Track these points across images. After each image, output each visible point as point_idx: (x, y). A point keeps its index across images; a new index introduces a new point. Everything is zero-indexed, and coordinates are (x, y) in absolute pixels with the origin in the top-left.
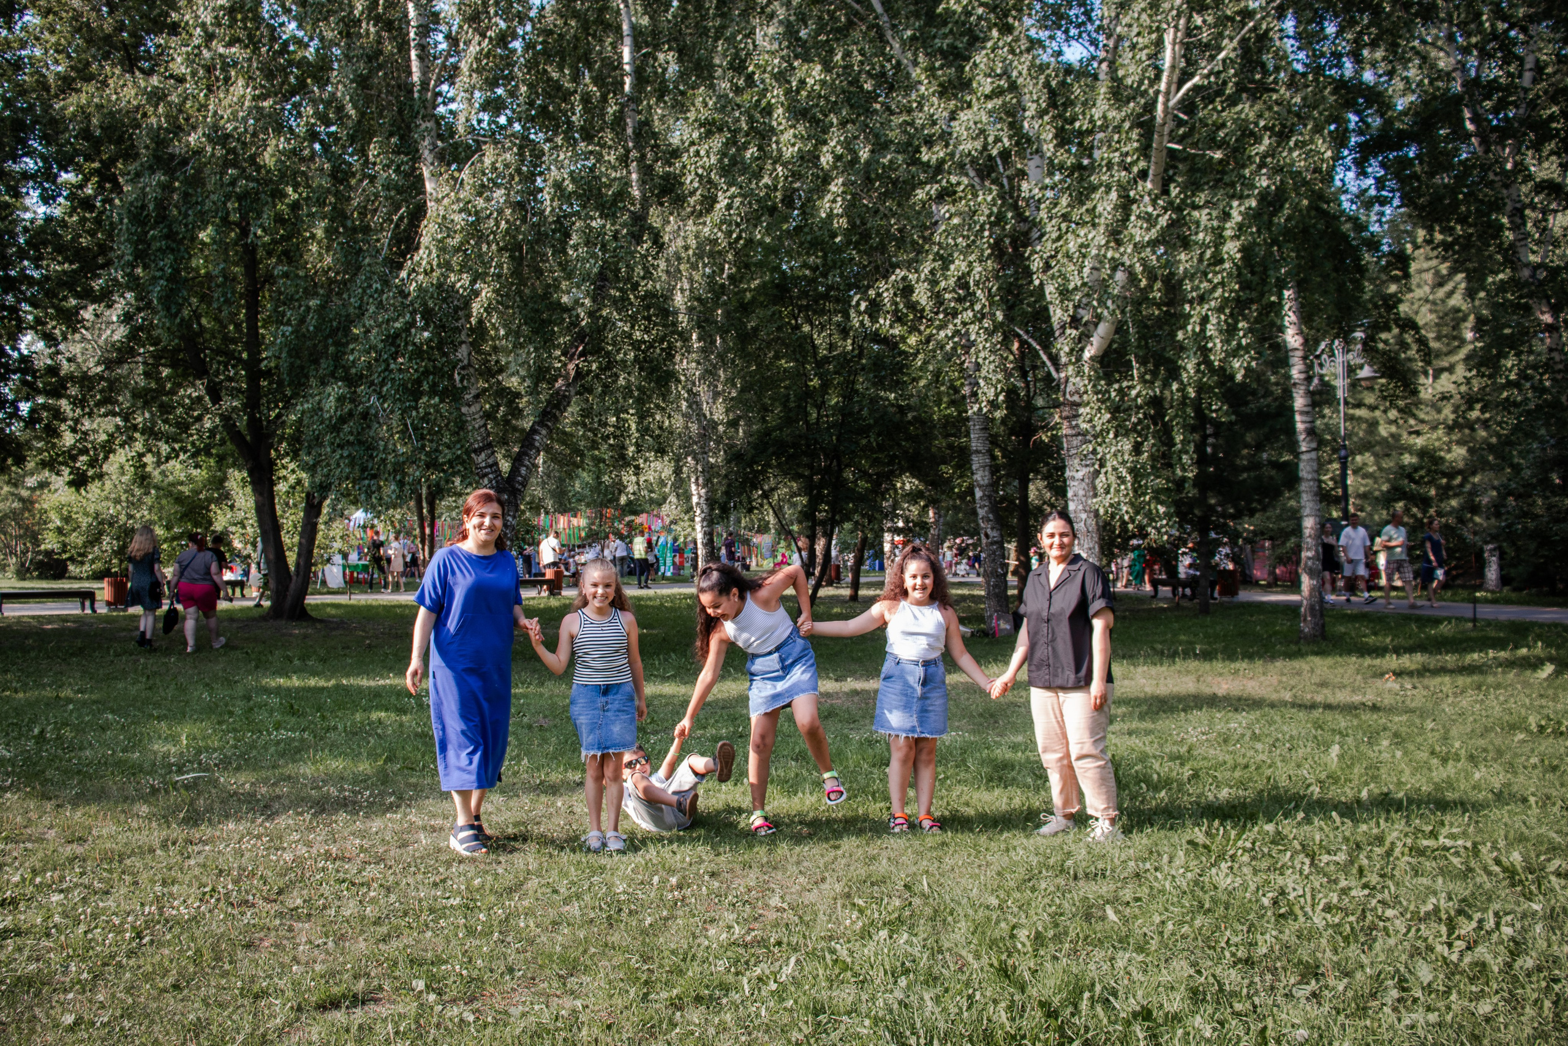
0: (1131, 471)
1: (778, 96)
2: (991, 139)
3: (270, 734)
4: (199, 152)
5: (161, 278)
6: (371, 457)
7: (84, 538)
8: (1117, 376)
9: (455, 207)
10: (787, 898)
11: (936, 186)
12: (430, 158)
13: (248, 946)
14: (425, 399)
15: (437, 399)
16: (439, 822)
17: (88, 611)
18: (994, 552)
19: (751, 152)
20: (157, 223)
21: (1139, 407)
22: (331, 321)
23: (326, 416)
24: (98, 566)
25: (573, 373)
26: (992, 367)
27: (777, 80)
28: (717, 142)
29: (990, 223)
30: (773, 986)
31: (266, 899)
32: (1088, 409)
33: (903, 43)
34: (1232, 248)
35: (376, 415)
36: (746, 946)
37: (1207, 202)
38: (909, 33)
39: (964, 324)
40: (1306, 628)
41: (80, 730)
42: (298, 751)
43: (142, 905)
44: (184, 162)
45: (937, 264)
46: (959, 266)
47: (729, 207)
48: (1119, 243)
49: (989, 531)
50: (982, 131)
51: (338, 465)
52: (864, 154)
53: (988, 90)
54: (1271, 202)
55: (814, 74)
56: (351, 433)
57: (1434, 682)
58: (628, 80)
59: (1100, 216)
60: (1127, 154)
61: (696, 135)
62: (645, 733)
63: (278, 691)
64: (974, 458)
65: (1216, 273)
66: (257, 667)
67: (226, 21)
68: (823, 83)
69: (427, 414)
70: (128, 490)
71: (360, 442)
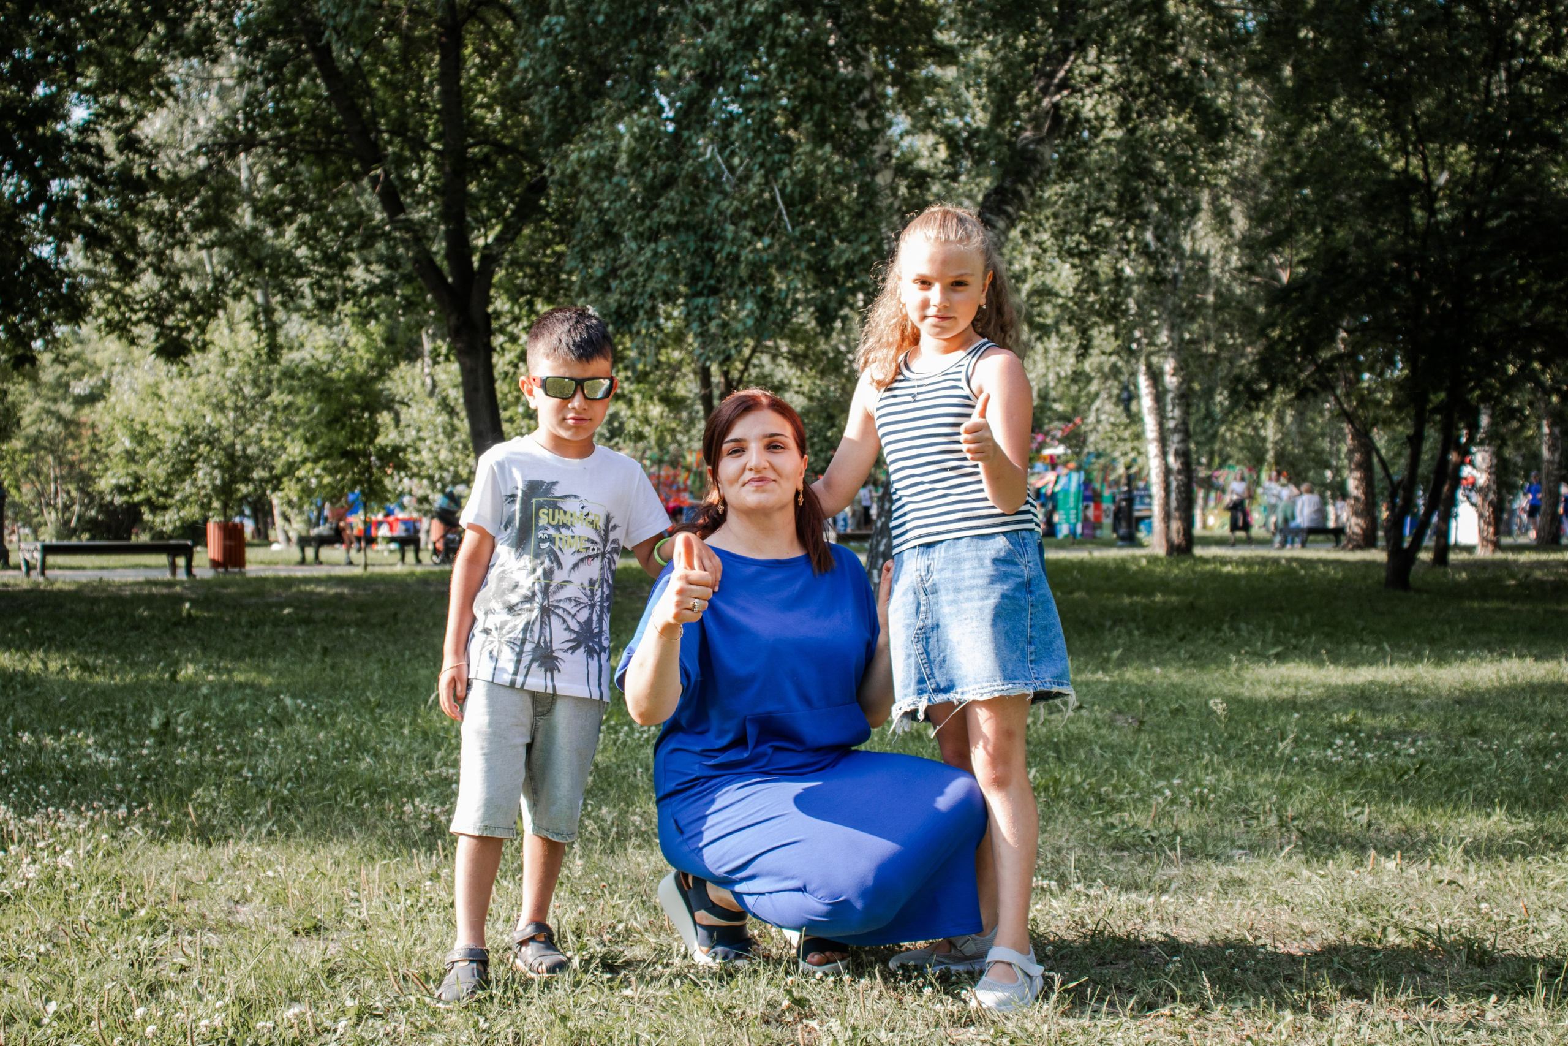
6: (709, 256)
7: (168, 467)
14: (806, 148)
17: (182, 576)
35: (716, 181)
56: (672, 210)
69: (810, 173)
70: (236, 391)
71: (690, 228)
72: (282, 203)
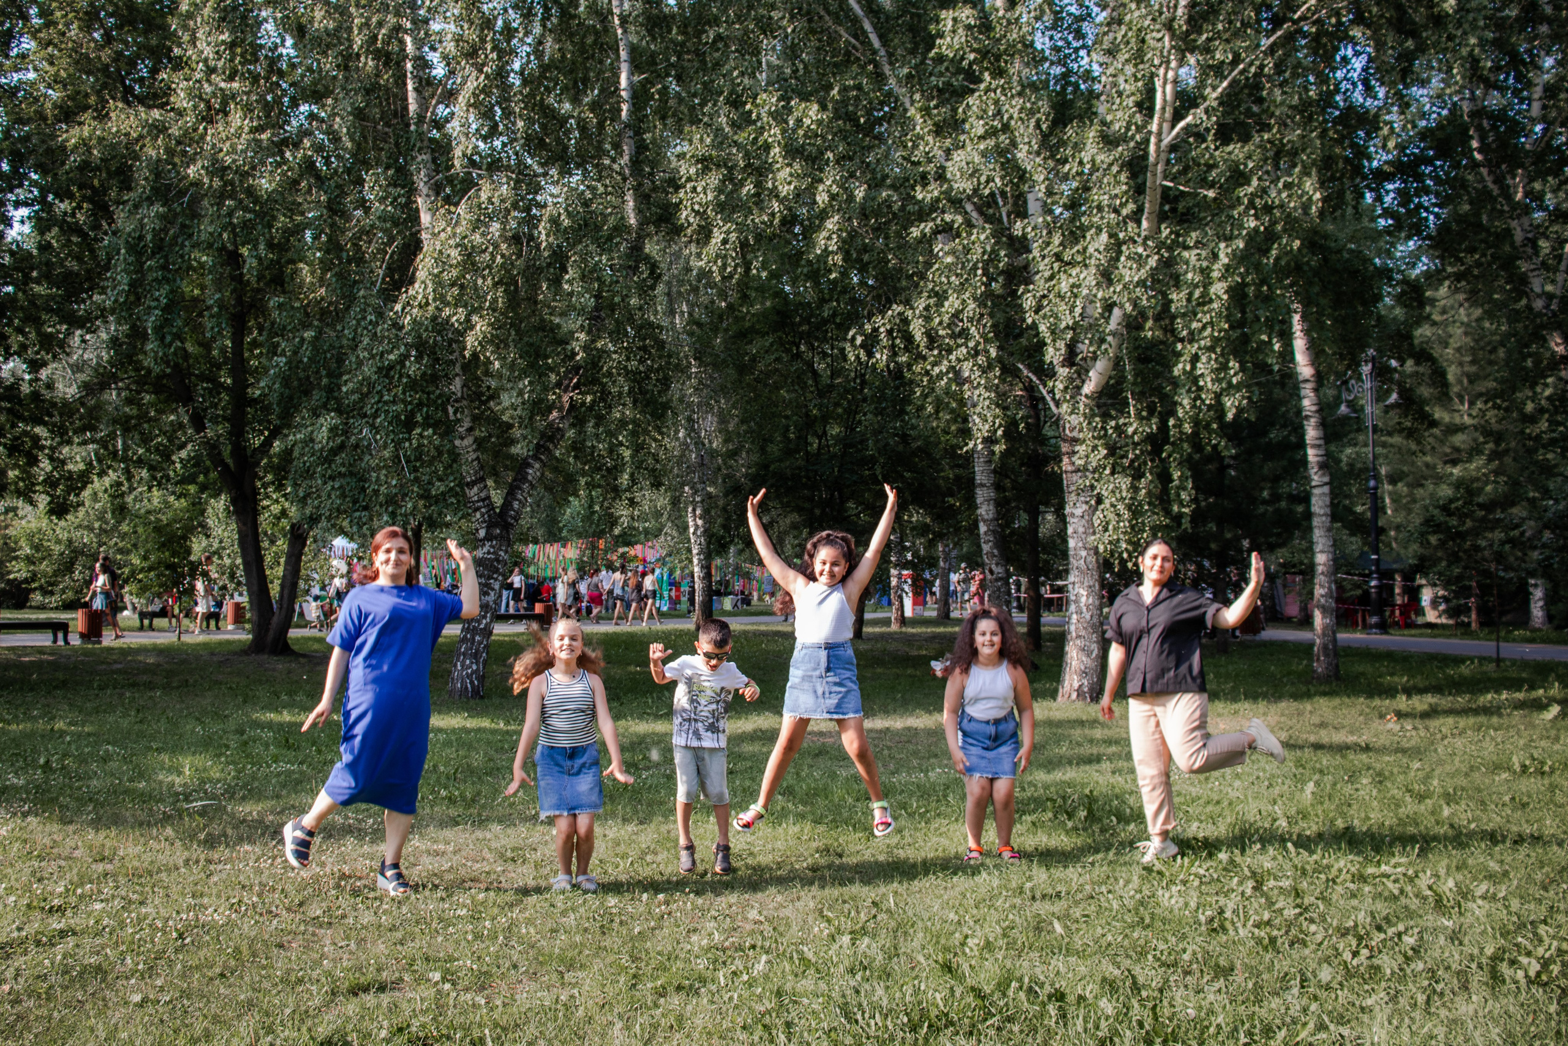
0: (1129, 507)
1: (775, 135)
2: (983, 179)
3: (269, 766)
4: (197, 184)
5: (156, 308)
6: (363, 489)
7: (55, 567)
8: (1113, 413)
9: (451, 242)
10: (765, 913)
11: (931, 224)
12: (425, 191)
13: (281, 946)
14: (418, 431)
15: (431, 431)
16: (441, 847)
17: (61, 643)
18: (999, 589)
19: (748, 188)
20: (153, 253)
21: (1135, 444)
22: (325, 352)
23: (318, 447)
24: (70, 595)
25: (567, 406)
26: (987, 403)
27: (774, 119)
28: (714, 179)
29: (983, 261)
30: (745, 977)
31: (289, 910)
32: (1084, 447)
33: (899, 81)
34: (1219, 289)
35: (368, 447)
36: (724, 950)
37: (1197, 242)
38: (906, 71)
39: (959, 360)
40: (1319, 668)
41: (82, 760)
42: (299, 782)
43: (178, 912)
44: (182, 193)
45: (932, 301)
46: (952, 303)
47: (725, 242)
48: (1110, 282)
49: (993, 567)
50: (976, 171)
51: (329, 496)
52: (860, 193)
53: (980, 131)
54: (1260, 243)
55: (812, 114)
56: (343, 464)
57: (1434, 723)
58: (625, 107)
59: (1090, 257)
60: (1116, 196)
61: (693, 171)
62: (637, 769)
63: (270, 725)
64: (979, 492)
65: (1205, 313)
66: (245, 702)
67: (227, 55)
68: (820, 123)
69: (420, 445)
70: (101, 518)
71: (352, 474)
72: (132, 417)
